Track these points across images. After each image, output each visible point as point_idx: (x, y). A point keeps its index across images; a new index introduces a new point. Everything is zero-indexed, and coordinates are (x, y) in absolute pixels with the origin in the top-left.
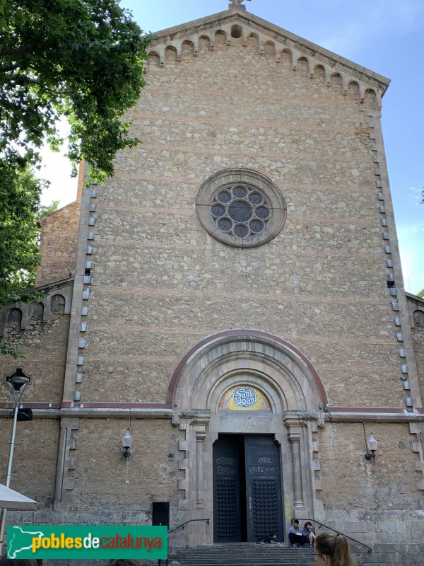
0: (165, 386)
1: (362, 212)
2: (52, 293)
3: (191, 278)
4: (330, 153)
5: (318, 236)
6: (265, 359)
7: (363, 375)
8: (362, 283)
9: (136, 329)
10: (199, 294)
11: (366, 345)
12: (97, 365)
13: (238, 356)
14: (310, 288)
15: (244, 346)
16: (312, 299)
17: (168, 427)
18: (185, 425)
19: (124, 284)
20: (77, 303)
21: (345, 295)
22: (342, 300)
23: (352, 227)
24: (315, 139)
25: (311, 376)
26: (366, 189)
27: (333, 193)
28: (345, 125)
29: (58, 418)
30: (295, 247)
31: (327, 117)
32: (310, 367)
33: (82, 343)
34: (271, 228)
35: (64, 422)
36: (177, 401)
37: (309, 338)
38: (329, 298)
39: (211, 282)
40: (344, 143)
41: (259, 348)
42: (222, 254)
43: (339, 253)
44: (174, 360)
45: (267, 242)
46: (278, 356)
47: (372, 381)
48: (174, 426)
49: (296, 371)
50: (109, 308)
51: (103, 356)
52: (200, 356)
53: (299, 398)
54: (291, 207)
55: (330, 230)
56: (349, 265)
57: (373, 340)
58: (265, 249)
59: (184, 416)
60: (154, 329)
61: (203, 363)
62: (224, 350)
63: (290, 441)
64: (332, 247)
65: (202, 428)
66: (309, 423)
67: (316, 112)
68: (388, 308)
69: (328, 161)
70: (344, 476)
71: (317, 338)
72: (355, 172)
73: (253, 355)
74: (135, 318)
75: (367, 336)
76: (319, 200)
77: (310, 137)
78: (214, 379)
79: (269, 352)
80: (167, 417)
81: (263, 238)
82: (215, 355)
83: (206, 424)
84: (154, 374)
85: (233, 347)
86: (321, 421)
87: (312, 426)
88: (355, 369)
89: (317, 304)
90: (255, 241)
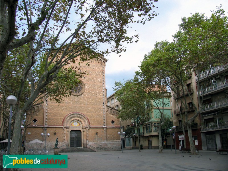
0: (62, 122)
1: (100, 89)
2: (40, 104)
3: (66, 102)
4: (95, 76)
5: (91, 93)
6: (80, 117)
7: (97, 120)
8: (98, 103)
9: (56, 112)
10: (68, 105)
11: (98, 115)
12: (49, 118)
13: (75, 117)
14: (89, 104)
15: (76, 115)
16: (89, 106)
17: (62, 129)
18: (65, 129)
19: (54, 103)
20: (45, 107)
21: (95, 105)
22: (94, 106)
23: (97, 92)
24: (92, 72)
25: (88, 120)
26: (101, 84)
27: (95, 84)
28: (98, 69)
29: (43, 128)
30: (86, 96)
31: (94, 67)
32: (88, 119)
33: (46, 114)
34: (82, 91)
35: (44, 128)
36: (63, 125)
37: (88, 113)
38: (92, 106)
39: (70, 103)
40: (98, 73)
41: (79, 115)
42: (72, 97)
43: (95, 97)
44: (63, 118)
45: (81, 95)
46: (82, 117)
47: (98, 121)
48: (63, 129)
49: (85, 119)
50: (51, 108)
51: (50, 117)
52: (68, 117)
53: (85, 124)
54: (86, 87)
55: (93, 92)
56: (96, 99)
57: (99, 114)
58: (81, 96)
59: (65, 128)
60: (59, 112)
61: (68, 118)
62: (72, 116)
63: (83, 131)
64: (94, 96)
65: (68, 129)
66: (87, 128)
67: (92, 66)
68: (102, 108)
69: (94, 77)
70: (92, 137)
71: (89, 113)
72: (99, 80)
73: (78, 117)
74: (56, 110)
75: (98, 113)
76: (92, 86)
77: (91, 72)
78: (70, 121)
79: (80, 116)
80: (62, 128)
81: (80, 94)
82: (71, 117)
83: (69, 129)
84: (59, 120)
85: (74, 115)
86: (89, 128)
87: (87, 129)
88: (95, 119)
89: (90, 107)
90: (78, 94)
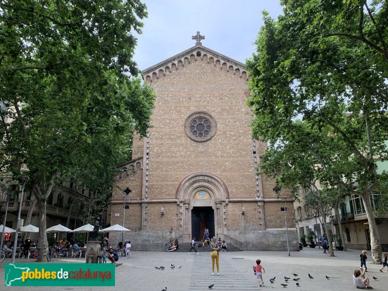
0: (175, 192)
1: (245, 125)
2: (137, 162)
3: (183, 154)
4: (234, 102)
5: (228, 136)
6: (208, 182)
7: (242, 186)
8: (244, 153)
9: (165, 173)
10: (186, 160)
11: (244, 175)
12: (152, 186)
13: (199, 181)
14: (225, 155)
15: (201, 178)
16: (226, 159)
17: (176, 205)
18: (181, 205)
19: (160, 158)
20: (145, 165)
21: (237, 157)
22: (236, 159)
23: (241, 132)
24: (228, 97)
25: (224, 187)
26: (247, 116)
27: (235, 118)
28: (240, 90)
29: (141, 204)
30: (220, 141)
31: (234, 87)
32: (224, 184)
33: (147, 179)
34: (211, 134)
35: (143, 205)
36: (178, 197)
37: (224, 174)
38: (232, 159)
39: (190, 155)
40: (240, 98)
41: (206, 178)
42: (194, 145)
43: (236, 142)
44: (177, 183)
45: (210, 139)
46: (213, 181)
47: (246, 188)
48: (178, 205)
49: (219, 185)
50: (156, 166)
51: (154, 183)
52: (186, 182)
53: (220, 195)
54: (219, 125)
55: (233, 133)
56: (240, 146)
57: (247, 173)
58: (209, 142)
59: (181, 202)
60: (170, 173)
61: (187, 184)
62: (194, 179)
63: (217, 209)
64: (234, 140)
65: (187, 205)
66: (223, 203)
67: (230, 86)
68: (253, 161)
69: (233, 106)
70: (234, 220)
71: (227, 174)
72: (243, 110)
73: (204, 181)
74: (164, 169)
75: (245, 172)
76: (229, 122)
77: (227, 96)
78: (191, 189)
79: (210, 179)
80: (176, 202)
81: (208, 138)
82: (191, 181)
83: (189, 204)
84: (171, 188)
85: (197, 178)
86: (227, 202)
87: (224, 204)
88: (240, 184)
89: (227, 161)
90: (205, 139)
